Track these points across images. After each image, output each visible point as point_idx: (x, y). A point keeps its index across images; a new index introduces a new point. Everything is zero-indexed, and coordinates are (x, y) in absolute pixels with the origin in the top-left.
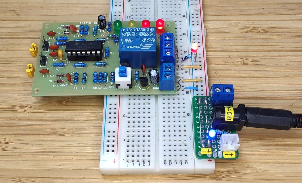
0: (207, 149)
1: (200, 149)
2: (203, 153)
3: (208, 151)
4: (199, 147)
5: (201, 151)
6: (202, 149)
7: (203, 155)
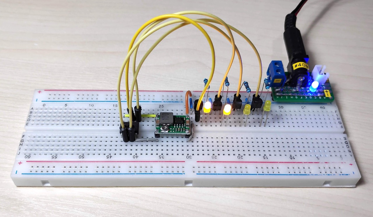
0: (326, 93)
1: (326, 97)
2: (330, 96)
3: (326, 92)
4: (325, 98)
5: (328, 97)
6: (327, 96)
7: (331, 96)
